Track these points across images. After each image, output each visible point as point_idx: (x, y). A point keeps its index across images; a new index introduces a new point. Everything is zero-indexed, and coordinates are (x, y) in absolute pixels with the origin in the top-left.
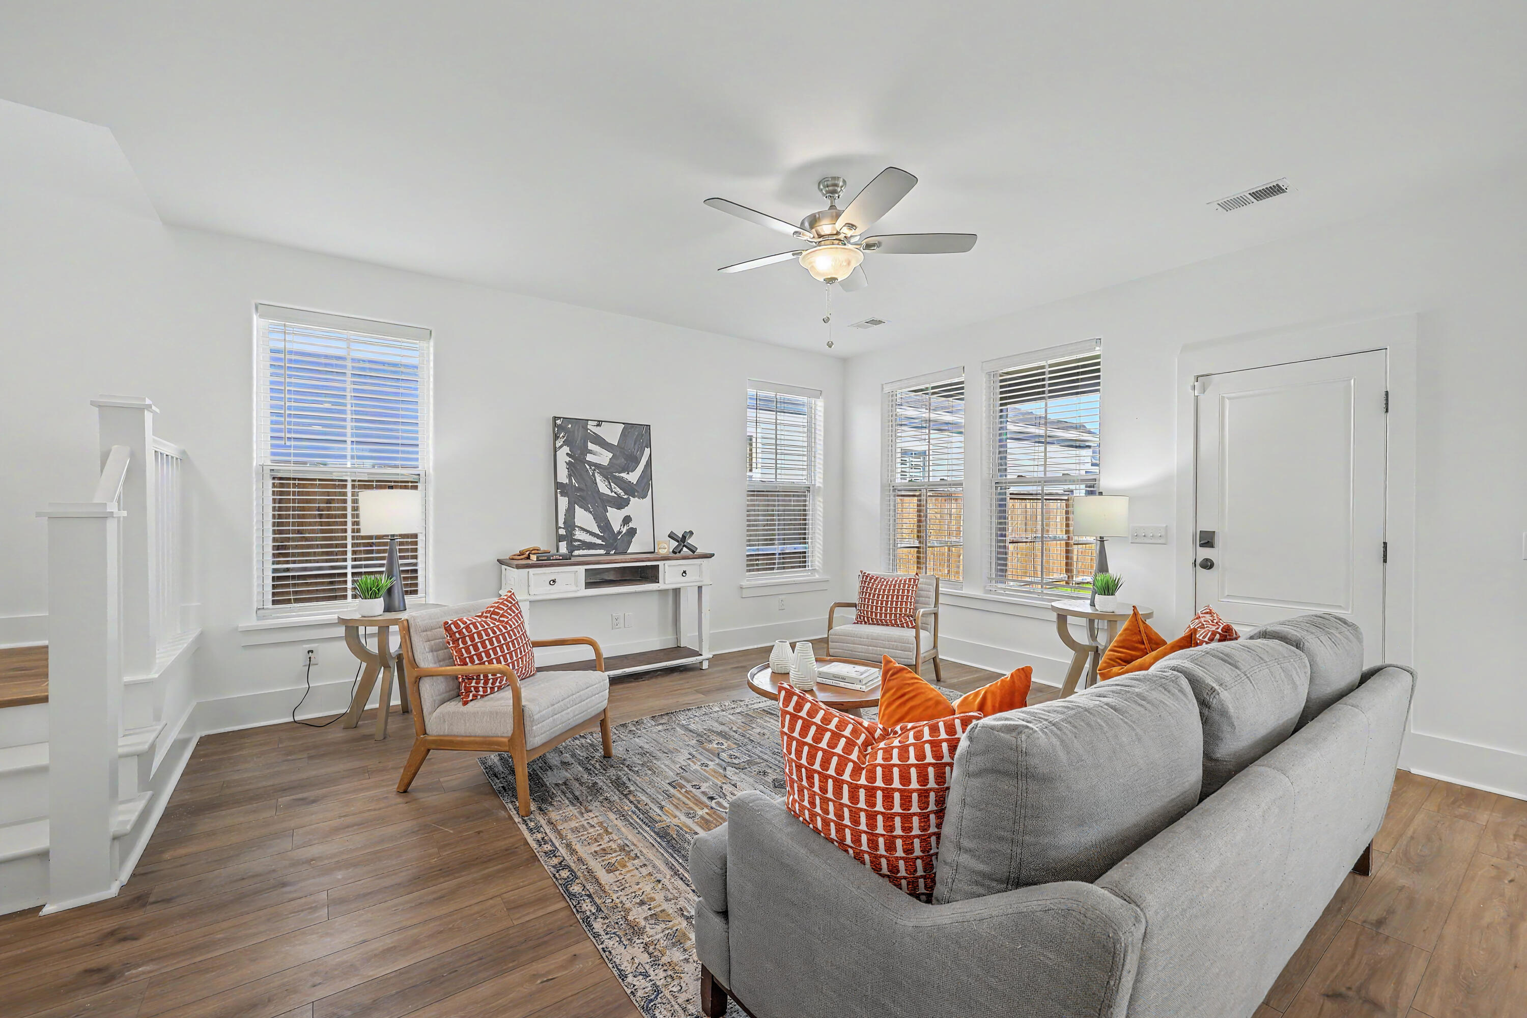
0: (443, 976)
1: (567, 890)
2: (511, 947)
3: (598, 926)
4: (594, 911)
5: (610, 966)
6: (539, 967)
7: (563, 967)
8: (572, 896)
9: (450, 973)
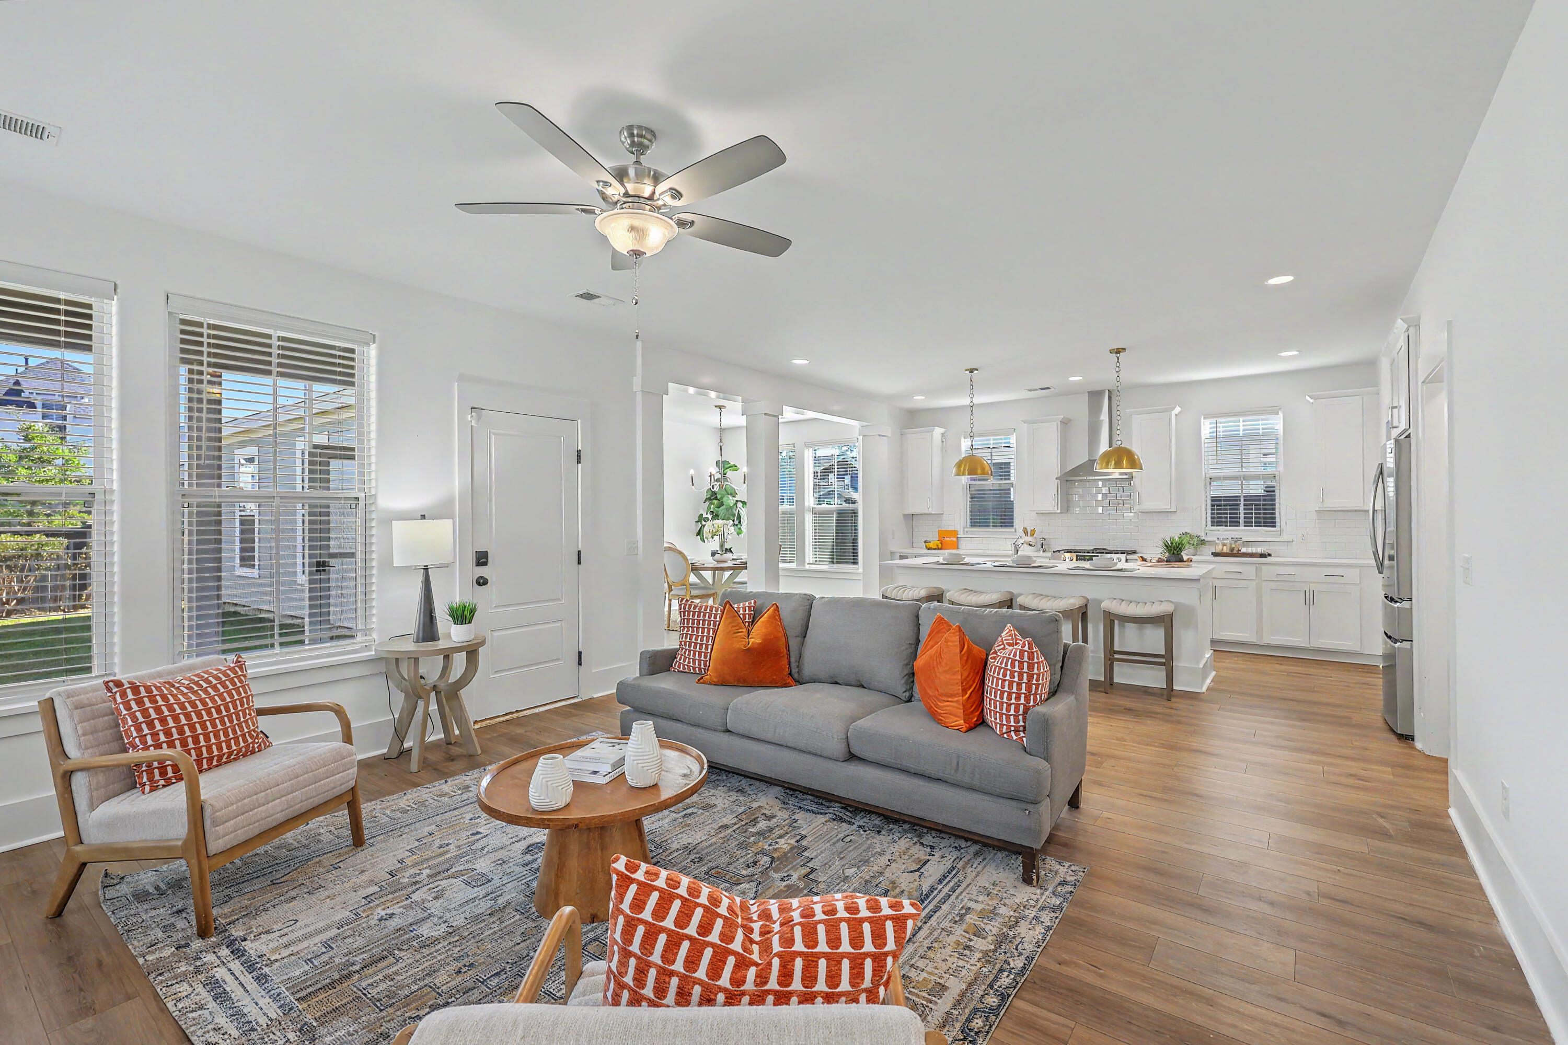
0: (1171, 1037)
1: (1000, 1005)
2: (1098, 1010)
3: (1018, 963)
4: (1006, 974)
5: (1048, 938)
6: (1090, 978)
7: (1076, 965)
8: (1003, 997)
9: (1163, 1033)
